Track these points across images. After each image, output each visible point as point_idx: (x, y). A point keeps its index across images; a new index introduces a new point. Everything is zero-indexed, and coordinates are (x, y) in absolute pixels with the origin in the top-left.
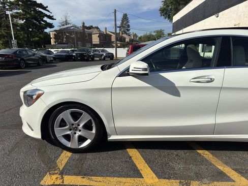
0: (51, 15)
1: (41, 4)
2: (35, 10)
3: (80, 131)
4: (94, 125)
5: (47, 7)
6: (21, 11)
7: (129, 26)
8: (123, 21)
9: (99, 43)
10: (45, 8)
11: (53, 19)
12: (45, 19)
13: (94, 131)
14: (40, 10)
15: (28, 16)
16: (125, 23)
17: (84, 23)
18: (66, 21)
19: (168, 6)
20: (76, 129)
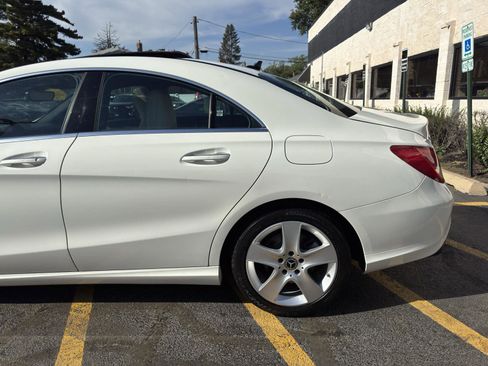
0: (72, 29)
1: (51, 7)
2: (40, 19)
5: (63, 13)
6: (9, 21)
7: (238, 50)
8: (226, 40)
10: (59, 16)
11: (76, 37)
12: (60, 36)
14: (51, 18)
15: (24, 31)
16: (230, 43)
17: (141, 45)
18: (109, 40)
19: (307, 10)
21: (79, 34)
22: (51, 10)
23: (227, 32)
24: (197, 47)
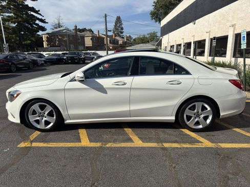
0: (43, 18)
1: (33, 8)
2: (27, 14)
3: (46, 117)
4: (54, 113)
5: (39, 11)
6: (12, 14)
7: (122, 29)
8: (116, 23)
9: (91, 45)
10: (37, 12)
11: (45, 22)
12: (37, 22)
13: (55, 118)
14: (32, 13)
15: (20, 19)
16: (118, 25)
17: (76, 26)
18: (59, 24)
19: (158, 10)
20: (43, 116)
21: (46, 21)
22: (33, 9)
23: (117, 20)
24: (106, 29)
